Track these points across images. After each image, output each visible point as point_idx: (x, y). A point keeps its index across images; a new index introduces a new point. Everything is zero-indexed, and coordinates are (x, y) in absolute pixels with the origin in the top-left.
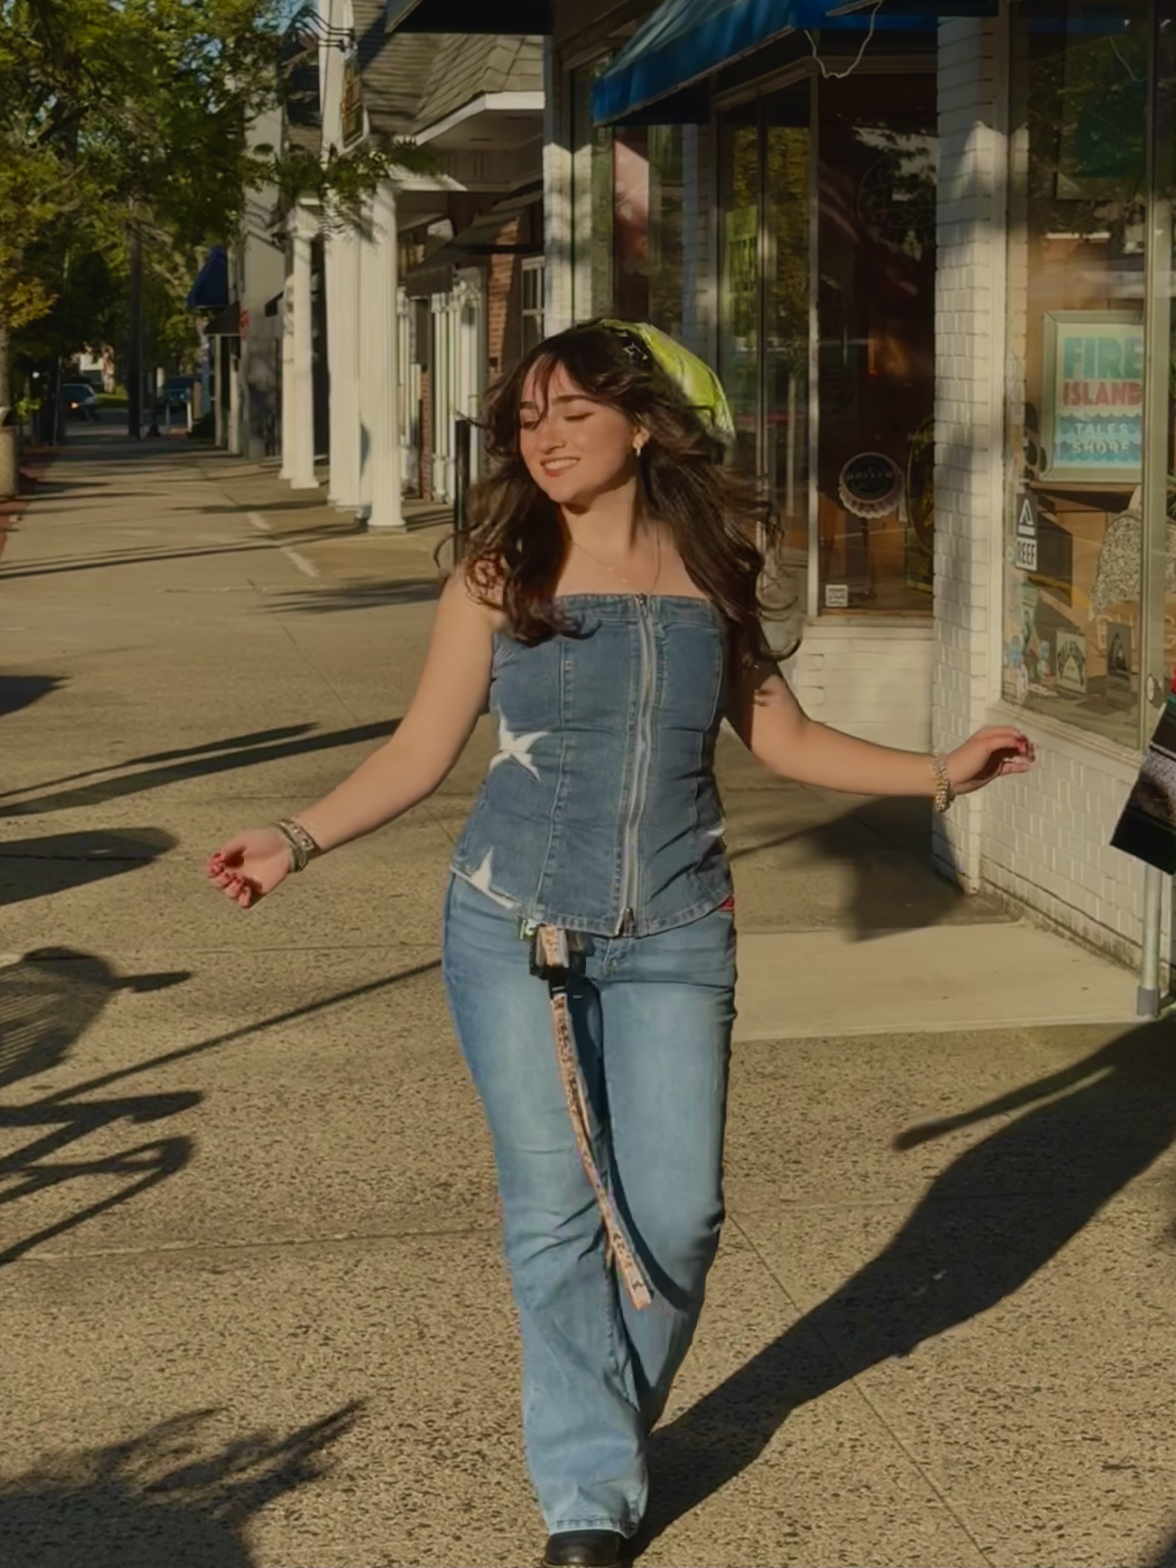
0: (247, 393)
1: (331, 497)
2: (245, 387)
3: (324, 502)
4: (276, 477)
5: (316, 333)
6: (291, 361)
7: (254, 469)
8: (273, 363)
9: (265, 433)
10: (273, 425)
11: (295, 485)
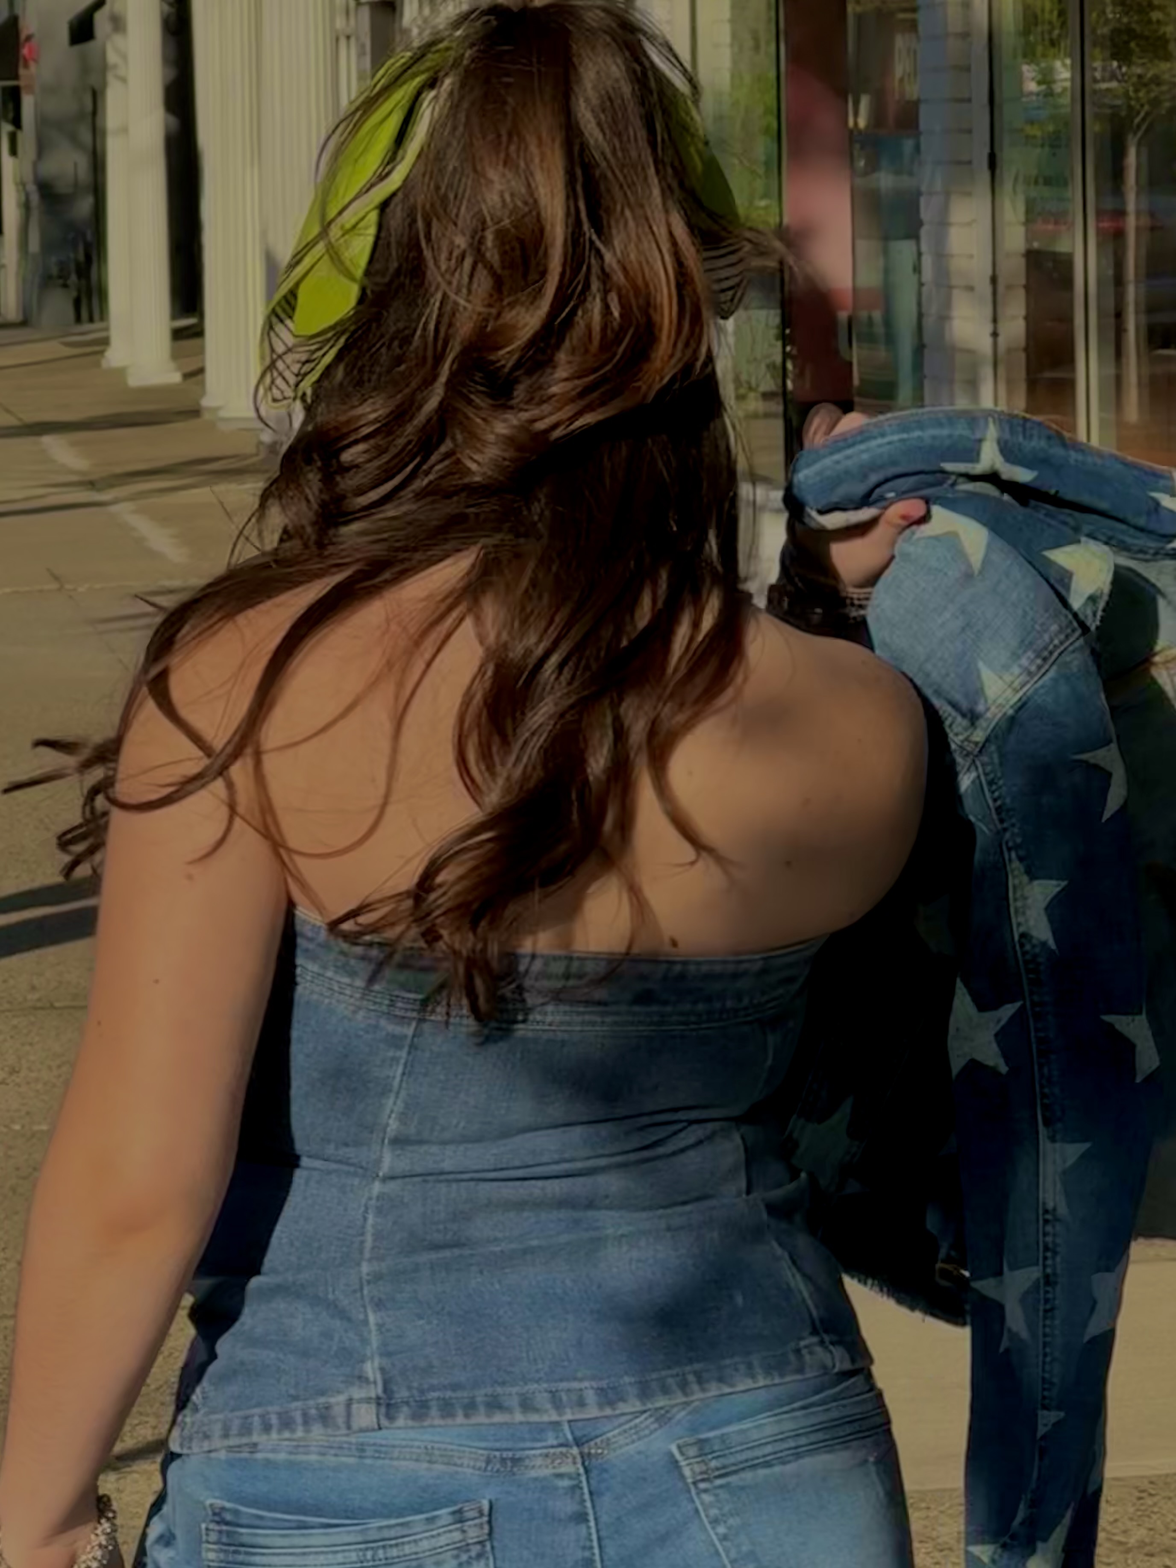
0: (35, 199)
1: (206, 402)
2: (32, 188)
3: (195, 412)
4: (98, 365)
5: (172, 74)
6: (124, 130)
7: (54, 348)
8: (86, 136)
9: (73, 278)
10: (88, 258)
11: (134, 381)
